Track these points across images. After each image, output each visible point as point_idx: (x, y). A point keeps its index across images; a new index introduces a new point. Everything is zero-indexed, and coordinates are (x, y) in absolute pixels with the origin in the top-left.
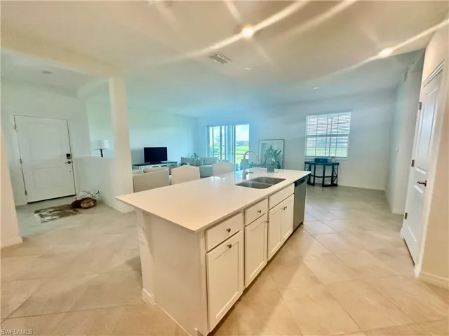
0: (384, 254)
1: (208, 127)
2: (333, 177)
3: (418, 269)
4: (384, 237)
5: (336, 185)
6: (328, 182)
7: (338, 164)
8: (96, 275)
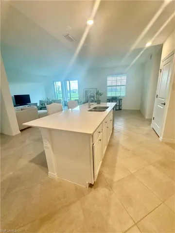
0: (148, 135)
1: (54, 82)
2: (120, 106)
3: (161, 138)
4: (146, 129)
5: (121, 109)
6: (118, 108)
7: (121, 99)
8: (12, 173)
